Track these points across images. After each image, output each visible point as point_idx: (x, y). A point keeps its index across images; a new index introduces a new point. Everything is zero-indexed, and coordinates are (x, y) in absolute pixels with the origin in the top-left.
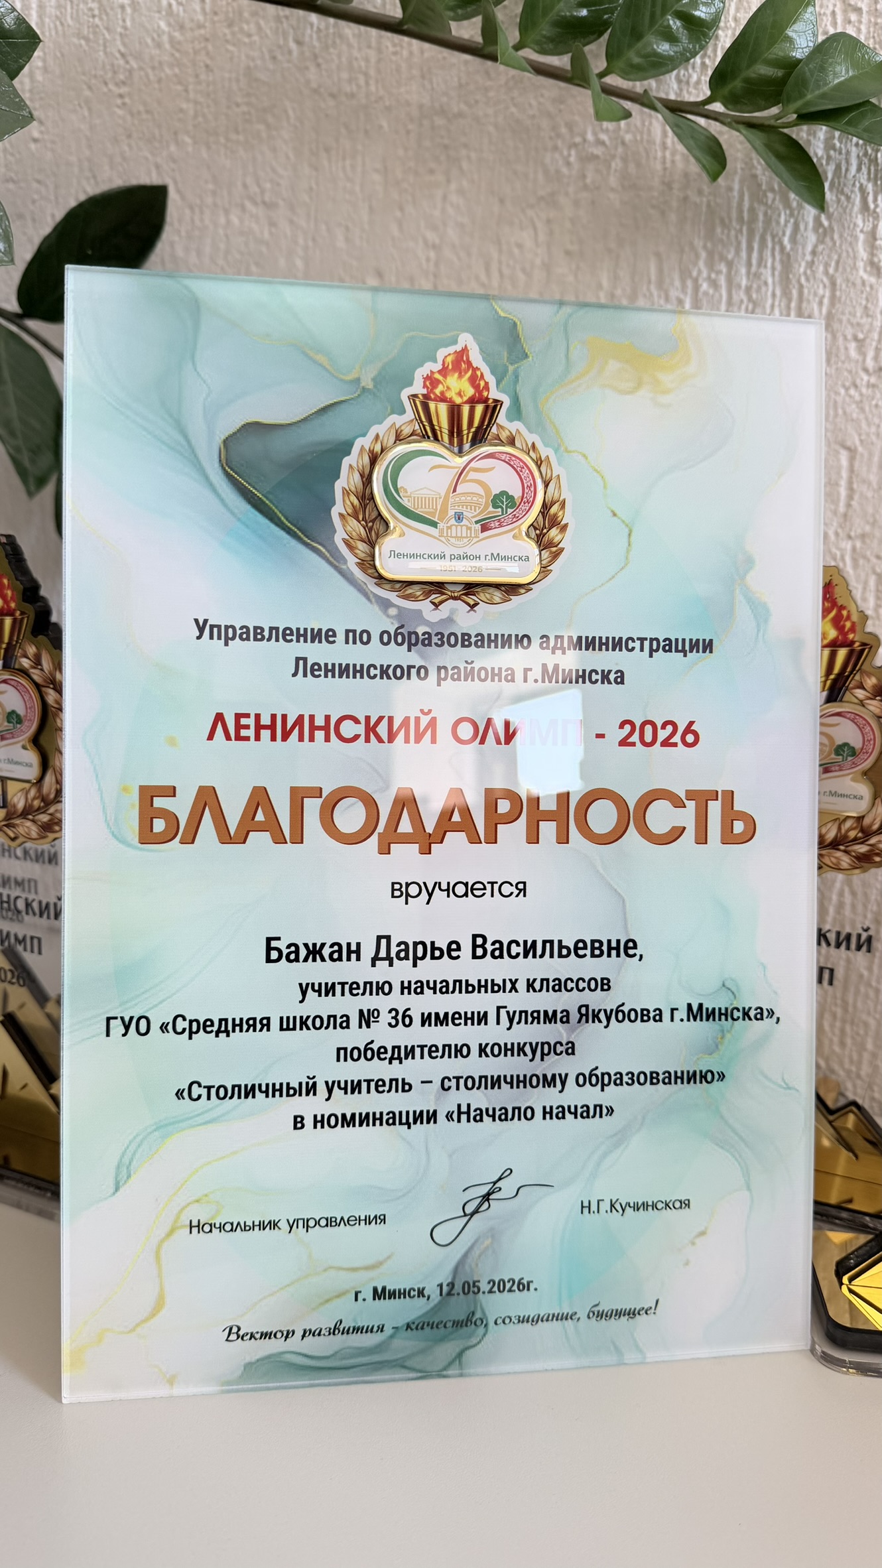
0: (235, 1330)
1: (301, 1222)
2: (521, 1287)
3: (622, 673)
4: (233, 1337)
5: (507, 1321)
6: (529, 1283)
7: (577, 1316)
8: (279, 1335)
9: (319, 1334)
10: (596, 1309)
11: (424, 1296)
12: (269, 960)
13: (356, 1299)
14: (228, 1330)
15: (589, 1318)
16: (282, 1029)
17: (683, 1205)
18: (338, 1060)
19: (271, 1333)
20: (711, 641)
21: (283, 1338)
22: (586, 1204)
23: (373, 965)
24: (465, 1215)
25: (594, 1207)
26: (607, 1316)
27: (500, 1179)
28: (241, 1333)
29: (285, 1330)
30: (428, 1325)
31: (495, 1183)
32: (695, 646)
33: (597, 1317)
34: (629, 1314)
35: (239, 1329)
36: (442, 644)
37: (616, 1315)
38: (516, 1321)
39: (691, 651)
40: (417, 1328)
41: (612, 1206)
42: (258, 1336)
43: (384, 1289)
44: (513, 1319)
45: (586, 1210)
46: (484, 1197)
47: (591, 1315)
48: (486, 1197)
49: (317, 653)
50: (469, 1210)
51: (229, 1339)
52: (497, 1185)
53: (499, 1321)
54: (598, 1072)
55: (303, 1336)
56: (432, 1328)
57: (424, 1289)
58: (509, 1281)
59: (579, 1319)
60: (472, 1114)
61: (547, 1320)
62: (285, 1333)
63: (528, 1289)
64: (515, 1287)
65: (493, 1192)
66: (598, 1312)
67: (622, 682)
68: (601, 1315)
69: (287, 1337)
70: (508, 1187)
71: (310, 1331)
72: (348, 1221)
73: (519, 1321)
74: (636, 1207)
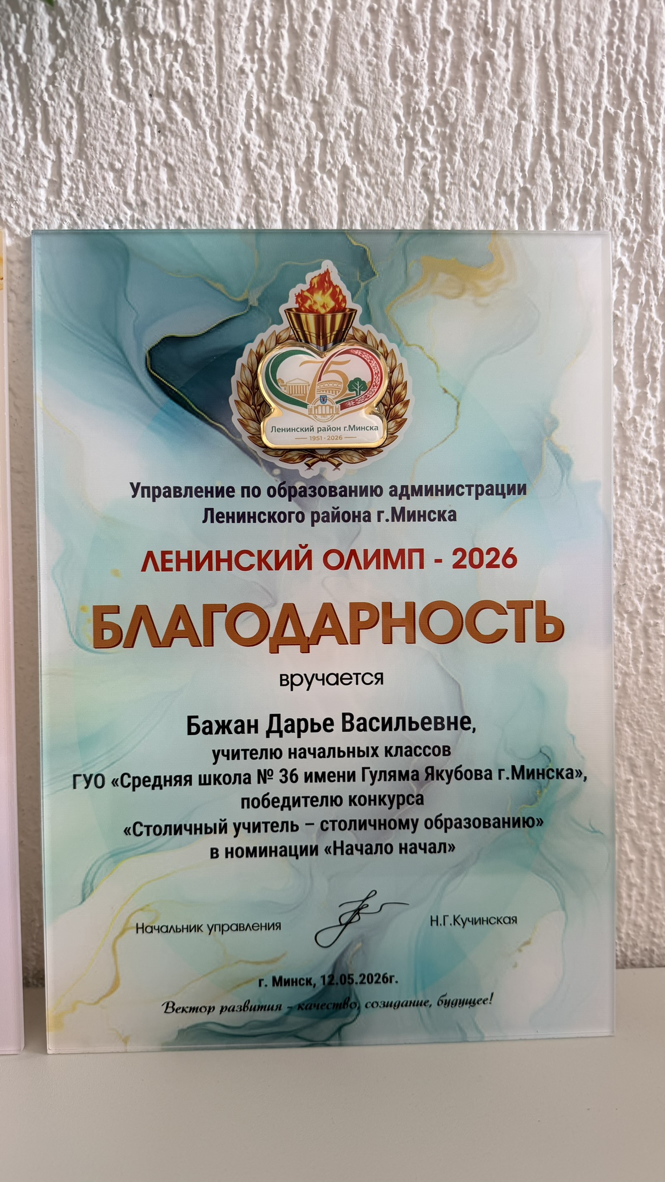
0: (171, 1005)
1: (217, 927)
2: (385, 980)
3: (454, 512)
4: (170, 1010)
5: (375, 1005)
6: (391, 977)
7: (429, 1003)
8: (203, 1010)
9: (233, 1010)
10: (444, 999)
11: (311, 984)
12: (190, 733)
13: (260, 985)
14: (165, 1005)
15: (438, 1004)
16: (200, 784)
17: (512, 921)
18: (243, 807)
19: (197, 1008)
20: (525, 485)
21: (207, 1012)
22: (434, 918)
23: (268, 736)
24: (341, 925)
25: (441, 921)
26: (452, 1004)
27: (367, 898)
28: (175, 1007)
29: (208, 1006)
30: (315, 1006)
31: (363, 901)
32: (511, 489)
33: (445, 1004)
34: (470, 1003)
35: (174, 1004)
36: (315, 495)
37: (460, 1004)
38: (382, 1006)
39: (509, 494)
40: (306, 1008)
41: (455, 920)
42: (188, 1010)
43: (281, 978)
44: (380, 1004)
45: (434, 923)
46: (355, 911)
47: (440, 1003)
48: (357, 912)
49: (221, 504)
50: (344, 920)
51: (167, 1011)
52: (365, 903)
53: (369, 1005)
54: (442, 818)
55: (221, 1011)
56: (318, 1008)
57: (311, 979)
58: (376, 975)
59: (430, 1006)
60: (345, 849)
61: (406, 1005)
62: (208, 1009)
63: (391, 982)
64: (381, 980)
65: (362, 908)
66: (446, 1001)
67: (455, 519)
68: (447, 1003)
69: (209, 1012)
70: (373, 904)
71: (226, 1007)
72: (253, 927)
73: (384, 1006)
74: (474, 922)
